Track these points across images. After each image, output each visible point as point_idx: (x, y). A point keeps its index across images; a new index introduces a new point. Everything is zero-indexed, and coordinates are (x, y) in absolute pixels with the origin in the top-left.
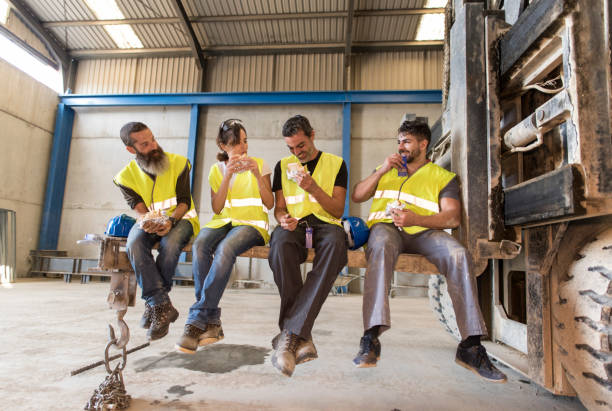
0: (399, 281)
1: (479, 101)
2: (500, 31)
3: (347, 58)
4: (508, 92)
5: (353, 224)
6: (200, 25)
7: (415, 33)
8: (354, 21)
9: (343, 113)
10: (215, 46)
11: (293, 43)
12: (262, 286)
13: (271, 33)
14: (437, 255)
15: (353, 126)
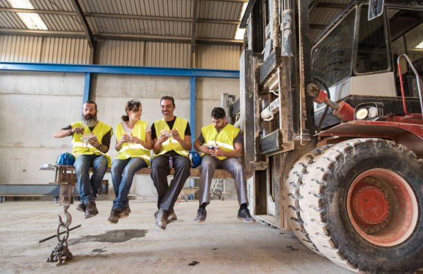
0: (226, 189)
1: (251, 96)
2: (260, 64)
3: (192, 47)
4: (264, 92)
5: (193, 155)
6: (92, 18)
7: (234, 35)
8: (197, 25)
9: (191, 83)
10: (103, 33)
11: (157, 35)
12: (138, 198)
13: (142, 28)
14: (231, 169)
15: (197, 91)
